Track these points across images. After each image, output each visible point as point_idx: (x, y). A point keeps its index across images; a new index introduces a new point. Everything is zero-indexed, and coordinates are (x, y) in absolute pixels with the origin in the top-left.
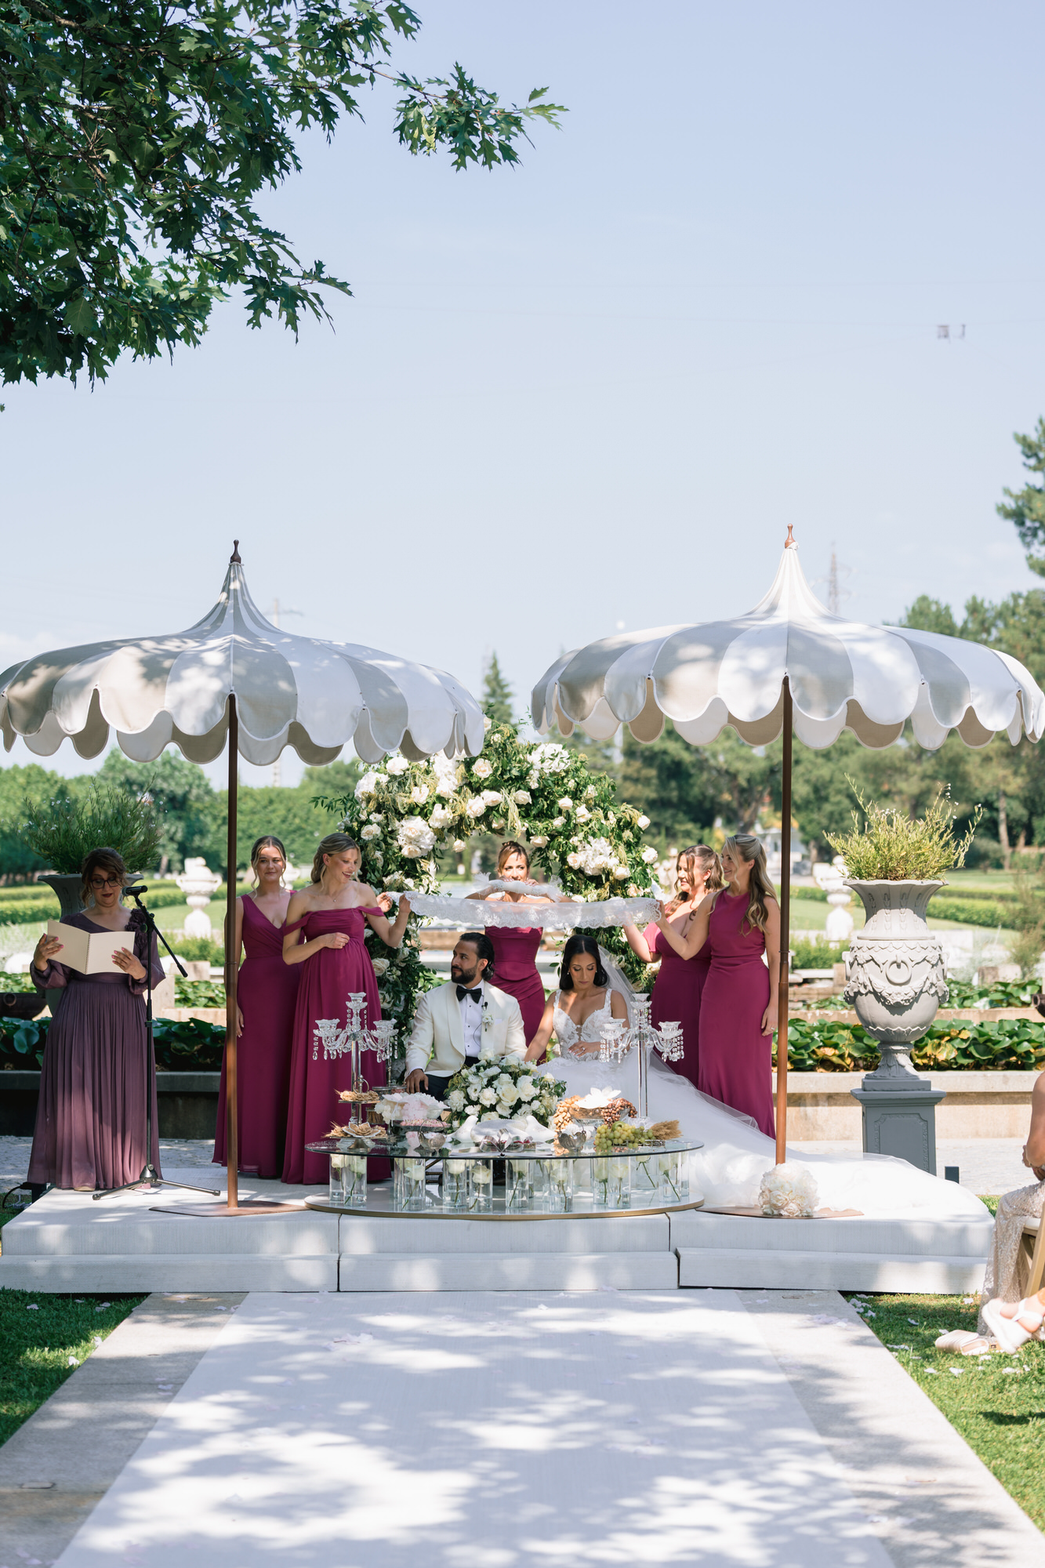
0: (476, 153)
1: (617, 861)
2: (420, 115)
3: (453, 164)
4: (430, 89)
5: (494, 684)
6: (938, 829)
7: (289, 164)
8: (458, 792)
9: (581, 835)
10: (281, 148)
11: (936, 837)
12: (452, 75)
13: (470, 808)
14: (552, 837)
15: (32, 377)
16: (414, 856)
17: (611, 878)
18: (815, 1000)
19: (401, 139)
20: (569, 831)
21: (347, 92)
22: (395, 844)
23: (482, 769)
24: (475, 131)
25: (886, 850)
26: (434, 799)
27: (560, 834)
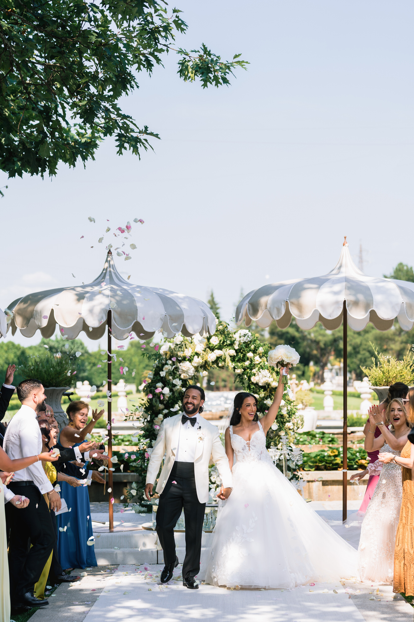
0: (211, 81)
1: (273, 380)
2: (188, 65)
3: (202, 86)
4: (191, 54)
5: (212, 304)
6: (409, 364)
7: (133, 85)
8: (205, 351)
9: (257, 369)
10: (129, 79)
11: (408, 368)
12: (201, 48)
13: (210, 357)
14: (245, 369)
15: (20, 175)
16: (186, 378)
17: (270, 387)
18: (357, 440)
19: (181, 76)
20: (252, 367)
21: (157, 56)
22: (178, 373)
23: (215, 341)
24: (211, 72)
25: (387, 374)
26: (194, 354)
27: (248, 368)
